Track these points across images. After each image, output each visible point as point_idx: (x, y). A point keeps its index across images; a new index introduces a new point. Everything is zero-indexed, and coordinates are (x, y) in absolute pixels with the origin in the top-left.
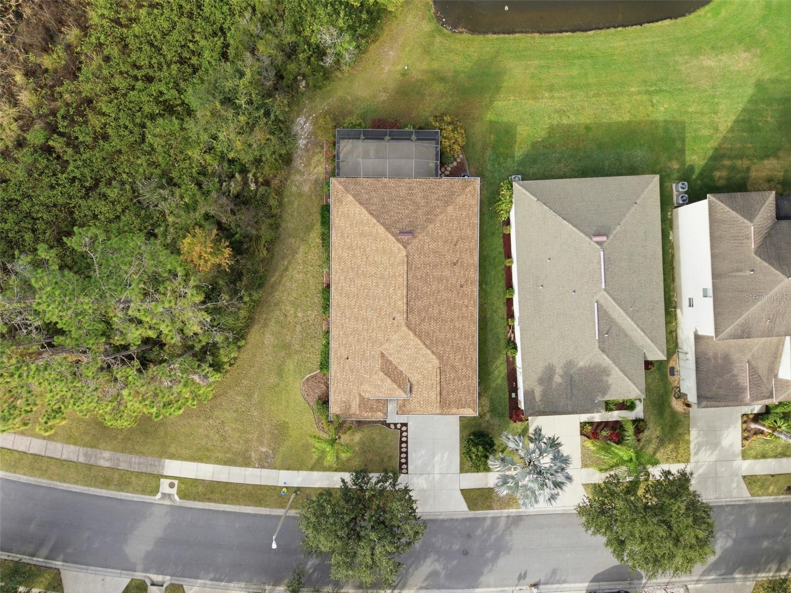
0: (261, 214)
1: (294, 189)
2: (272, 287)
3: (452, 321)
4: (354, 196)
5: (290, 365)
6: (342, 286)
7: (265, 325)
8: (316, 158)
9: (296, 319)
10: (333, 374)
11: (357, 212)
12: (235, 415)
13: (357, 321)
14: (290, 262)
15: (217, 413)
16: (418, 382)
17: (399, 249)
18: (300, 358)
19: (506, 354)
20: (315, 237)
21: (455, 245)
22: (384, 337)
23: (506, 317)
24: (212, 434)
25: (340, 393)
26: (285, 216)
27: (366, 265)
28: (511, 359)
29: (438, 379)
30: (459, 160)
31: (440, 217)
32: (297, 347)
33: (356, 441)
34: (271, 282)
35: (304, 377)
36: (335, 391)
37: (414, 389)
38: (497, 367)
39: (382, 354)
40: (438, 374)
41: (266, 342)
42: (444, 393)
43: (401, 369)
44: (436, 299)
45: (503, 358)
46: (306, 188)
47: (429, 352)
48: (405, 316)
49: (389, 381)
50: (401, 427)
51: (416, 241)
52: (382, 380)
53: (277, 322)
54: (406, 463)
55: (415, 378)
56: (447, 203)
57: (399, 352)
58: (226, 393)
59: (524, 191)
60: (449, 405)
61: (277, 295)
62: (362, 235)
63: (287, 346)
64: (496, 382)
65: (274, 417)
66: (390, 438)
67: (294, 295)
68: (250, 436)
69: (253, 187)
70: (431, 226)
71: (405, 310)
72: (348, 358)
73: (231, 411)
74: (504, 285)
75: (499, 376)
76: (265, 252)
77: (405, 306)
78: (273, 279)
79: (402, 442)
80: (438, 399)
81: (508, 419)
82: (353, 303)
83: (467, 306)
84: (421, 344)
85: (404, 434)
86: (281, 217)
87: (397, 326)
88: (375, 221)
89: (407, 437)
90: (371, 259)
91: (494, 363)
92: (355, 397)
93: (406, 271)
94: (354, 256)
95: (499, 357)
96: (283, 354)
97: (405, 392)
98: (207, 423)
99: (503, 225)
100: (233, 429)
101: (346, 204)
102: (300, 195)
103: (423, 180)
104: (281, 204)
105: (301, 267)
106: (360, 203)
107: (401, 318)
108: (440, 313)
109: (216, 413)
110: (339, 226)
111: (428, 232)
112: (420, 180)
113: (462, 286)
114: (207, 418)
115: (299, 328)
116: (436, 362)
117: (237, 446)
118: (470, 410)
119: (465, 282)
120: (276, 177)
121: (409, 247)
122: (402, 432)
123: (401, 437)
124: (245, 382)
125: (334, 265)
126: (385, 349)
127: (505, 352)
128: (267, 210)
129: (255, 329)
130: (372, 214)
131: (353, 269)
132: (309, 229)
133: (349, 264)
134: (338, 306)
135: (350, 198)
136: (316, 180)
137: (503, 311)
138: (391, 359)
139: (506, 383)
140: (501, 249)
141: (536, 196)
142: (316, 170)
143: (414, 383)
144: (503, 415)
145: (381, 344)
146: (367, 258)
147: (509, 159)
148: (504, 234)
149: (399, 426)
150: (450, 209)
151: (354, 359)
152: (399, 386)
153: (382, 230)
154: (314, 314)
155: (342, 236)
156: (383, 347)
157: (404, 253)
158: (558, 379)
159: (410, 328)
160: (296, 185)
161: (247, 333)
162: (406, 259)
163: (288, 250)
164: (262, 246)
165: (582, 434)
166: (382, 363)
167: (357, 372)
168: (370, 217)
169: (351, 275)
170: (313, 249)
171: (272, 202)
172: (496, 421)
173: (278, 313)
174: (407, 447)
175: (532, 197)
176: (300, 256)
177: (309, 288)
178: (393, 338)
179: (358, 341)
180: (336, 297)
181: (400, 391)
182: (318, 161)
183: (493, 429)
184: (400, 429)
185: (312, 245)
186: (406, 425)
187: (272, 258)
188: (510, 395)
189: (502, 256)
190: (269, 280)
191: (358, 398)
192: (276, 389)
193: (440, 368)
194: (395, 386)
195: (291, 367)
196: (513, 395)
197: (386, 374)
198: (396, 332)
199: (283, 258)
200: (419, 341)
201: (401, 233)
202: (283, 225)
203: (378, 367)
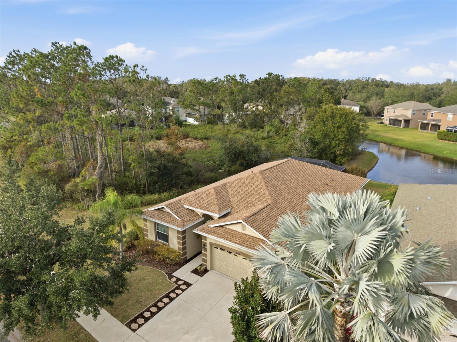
43: (232, 199)
47: (267, 193)
49: (214, 196)
50: (182, 284)
52: (208, 195)
54: (147, 319)
55: (238, 210)
79: (167, 296)
85: (178, 291)
89: (178, 295)
97: (220, 211)
122: (178, 288)
123: (173, 292)
138: (230, 190)
143: (235, 213)
149: (180, 282)
152: (219, 204)
174: (166, 304)
181: (216, 207)
184: (179, 285)
186: (188, 285)
194: (215, 202)
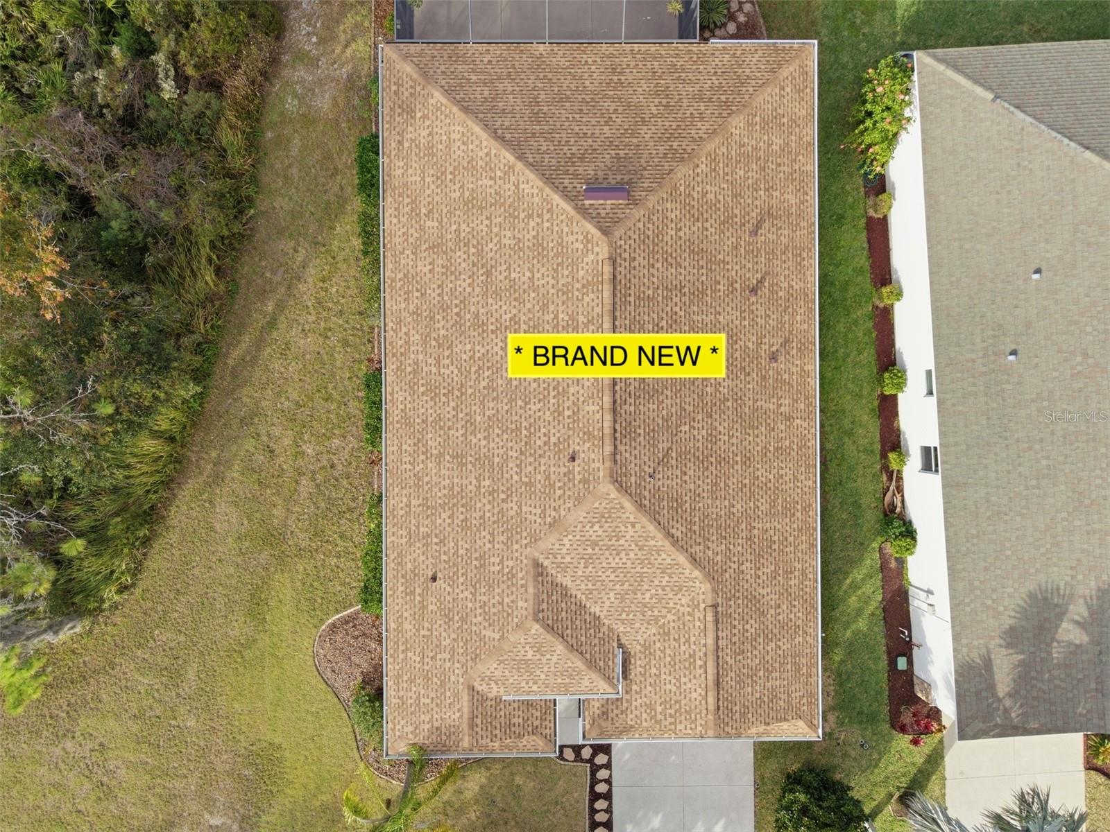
0: (191, 167)
1: (291, 104)
2: (234, 374)
3: (747, 461)
4: (447, 92)
5: (284, 588)
6: (416, 363)
7: (217, 479)
8: (350, 20)
9: (300, 462)
10: (393, 625)
11: (455, 136)
12: (136, 728)
13: (462, 465)
14: (281, 306)
15: (86, 722)
16: (646, 647)
17: (587, 240)
18: (310, 568)
19: (881, 549)
20: (346, 231)
21: (754, 233)
22: (543, 515)
23: (877, 447)
24: (72, 780)
25: (412, 681)
26: (266, 177)
27: (485, 294)
28: (893, 564)
29: (710, 641)
30: (742, 18)
31: (710, 147)
32: (303, 539)
33: (468, 795)
34: (231, 362)
35: (322, 621)
36: (399, 676)
37: (636, 670)
38: (855, 587)
39: (539, 570)
40: (710, 626)
41: (217, 526)
42: (729, 680)
43: (596, 609)
44: (701, 397)
45: (871, 560)
46: (324, 103)
47: (682, 559)
48: (608, 449)
49: (560, 648)
50: (594, 755)
51: (638, 213)
52: (538, 649)
53: (248, 470)
55: (637, 634)
56: (727, 108)
57: (589, 560)
58: (112, 665)
59: (951, 74)
60: (743, 715)
61: (247, 394)
62: (471, 204)
63: (273, 537)
64: (854, 627)
65: (240, 732)
66: (562, 784)
67: (294, 396)
68: (178, 784)
69: (168, 89)
70: (683, 171)
71: (607, 431)
72: (434, 579)
73: (125, 716)
74: (873, 359)
75: (859, 612)
76: (209, 277)
77: (608, 418)
78: (236, 353)
79: (595, 797)
80: (711, 700)
81: (886, 727)
82: (449, 412)
83: (789, 418)
84: (659, 536)
85: (602, 774)
86: (254, 180)
87: (585, 481)
88: (511, 158)
89: (608, 781)
90: (499, 276)
91: (847, 574)
92: (457, 695)
93: (608, 307)
94: (449, 271)
95: (861, 559)
96: (264, 557)
97: (609, 680)
98: (58, 751)
99: (867, 194)
100: (131, 766)
101: (425, 117)
102: (308, 120)
103: (653, 48)
104: (252, 143)
105: (311, 318)
106: (466, 110)
107: (595, 457)
108: (713, 438)
109: (82, 722)
110: (405, 185)
111: (675, 188)
112: (643, 48)
113: (773, 358)
114: (58, 737)
115: (306, 487)
116: (703, 589)
117: (142, 813)
118: (801, 723)
119: (784, 345)
120: (237, 67)
121: (618, 233)
122: (595, 769)
123: (594, 782)
124: (164, 635)
125: (393, 302)
126: (549, 553)
127: (875, 545)
128: (209, 157)
129: (189, 490)
130: (501, 139)
131: (445, 308)
132: (332, 211)
133: (433, 294)
134: (406, 421)
135: (438, 96)
136: (350, 77)
137: (871, 429)
138: (567, 581)
139: (880, 629)
140: (863, 260)
141: (988, 88)
142: (349, 52)
143: (635, 648)
144: (872, 719)
145: (535, 539)
146: (488, 274)
147: (879, 16)
148: (870, 220)
149: (587, 753)
150: (737, 123)
151: (452, 580)
152: (591, 664)
153: (530, 182)
154: (347, 446)
155: (415, 213)
156: (542, 545)
157: (603, 250)
158: (1070, 633)
159: (623, 488)
160: (295, 96)
161: (167, 502)
162: (607, 269)
163: (274, 272)
164: (203, 260)
165: (1090, 767)
166: (536, 596)
167: (463, 620)
168: (495, 147)
169: (442, 328)
170: (343, 267)
171: (228, 137)
172: (853, 734)
173: (249, 445)
174: (609, 810)
175: (979, 90)
176: (307, 289)
177: (333, 375)
178: (571, 518)
179: (465, 526)
180: (400, 396)
181: (594, 676)
182: (357, 26)
183: (845, 755)
184: (591, 761)
185: (340, 257)
186: (606, 749)
187: (232, 294)
188: (893, 664)
189: (866, 281)
190: (226, 355)
191: (465, 698)
192: (248, 654)
193: (715, 606)
194: (579, 664)
195: (288, 593)
196: (902, 663)
197: (550, 629)
198: (579, 500)
199: (263, 294)
200: (651, 528)
201: (595, 189)
202: (263, 204)
203: (524, 606)
